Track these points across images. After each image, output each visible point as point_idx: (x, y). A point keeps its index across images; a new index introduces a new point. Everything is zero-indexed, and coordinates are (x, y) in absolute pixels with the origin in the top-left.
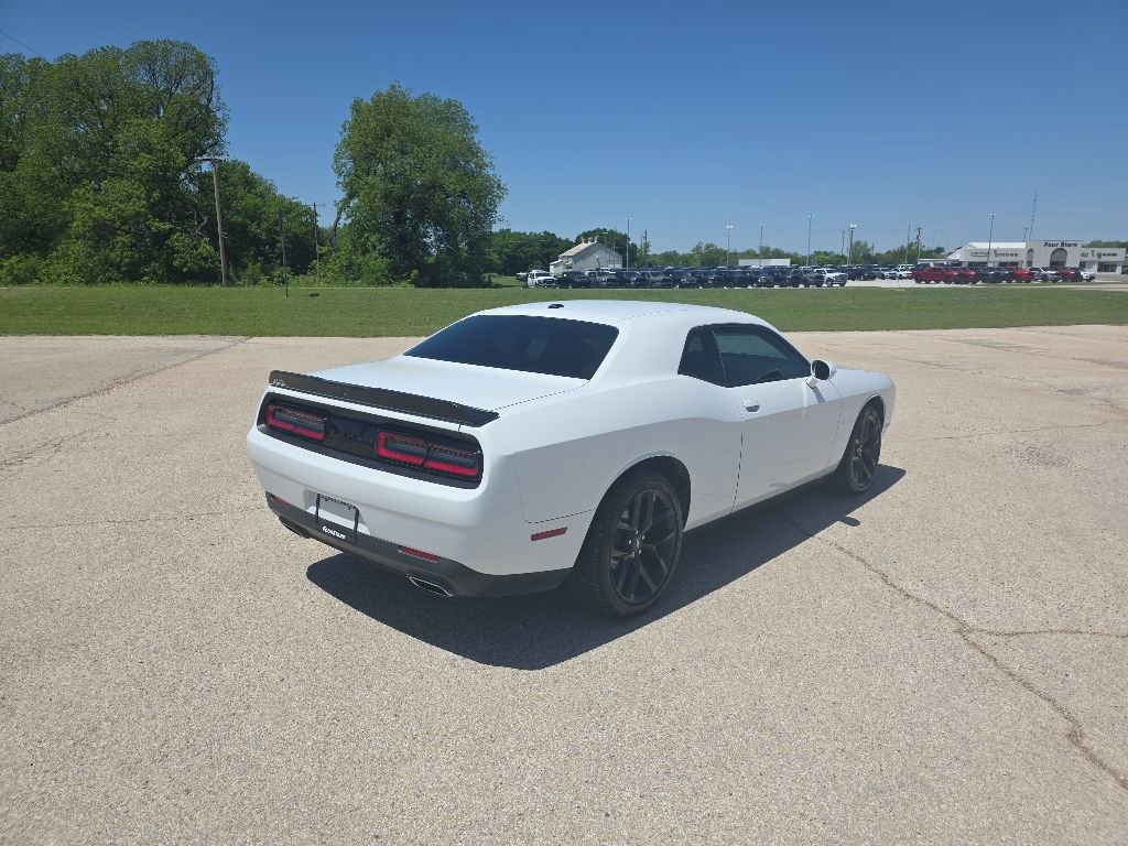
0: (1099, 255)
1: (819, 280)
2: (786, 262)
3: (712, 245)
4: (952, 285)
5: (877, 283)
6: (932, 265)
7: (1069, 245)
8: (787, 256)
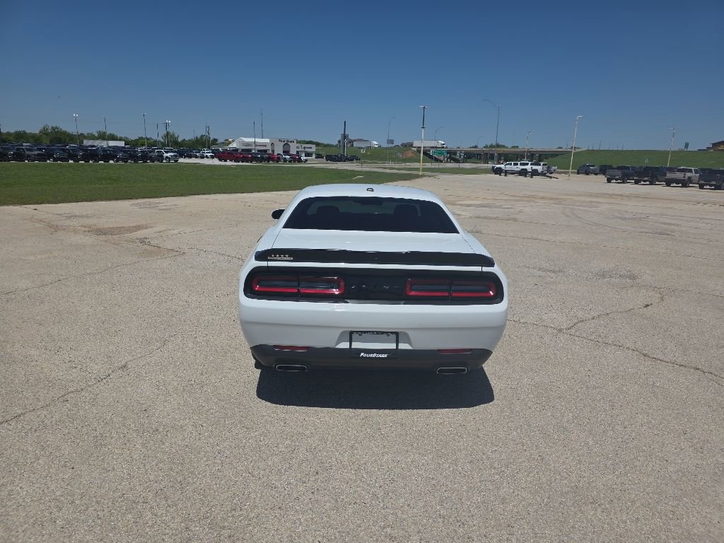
0: (304, 148)
1: (160, 158)
2: (122, 144)
3: (56, 128)
4: (240, 163)
5: (193, 160)
6: (220, 149)
7: (291, 142)
8: (121, 139)
